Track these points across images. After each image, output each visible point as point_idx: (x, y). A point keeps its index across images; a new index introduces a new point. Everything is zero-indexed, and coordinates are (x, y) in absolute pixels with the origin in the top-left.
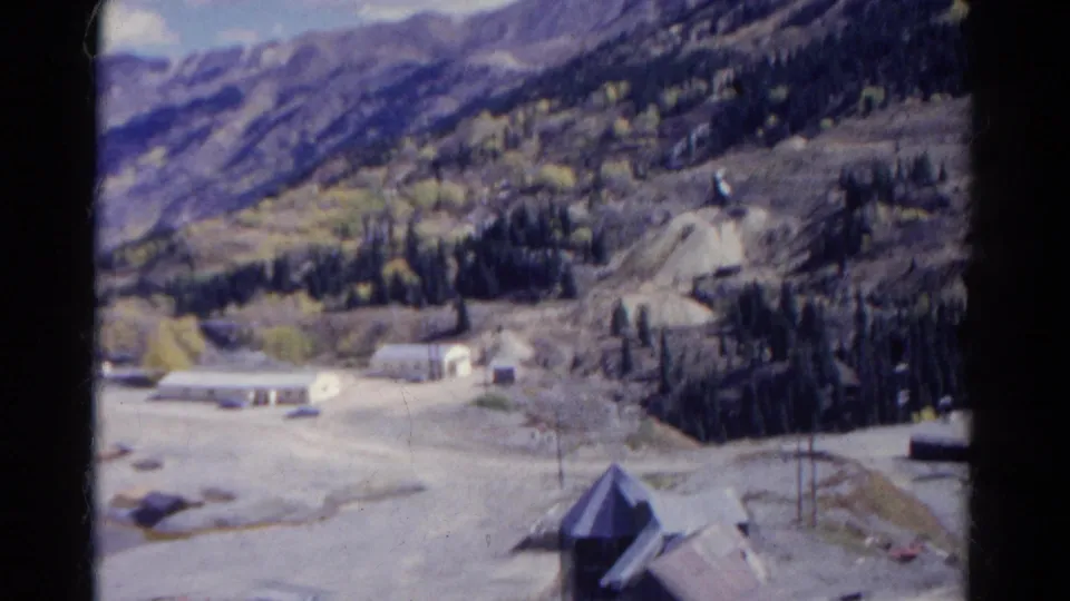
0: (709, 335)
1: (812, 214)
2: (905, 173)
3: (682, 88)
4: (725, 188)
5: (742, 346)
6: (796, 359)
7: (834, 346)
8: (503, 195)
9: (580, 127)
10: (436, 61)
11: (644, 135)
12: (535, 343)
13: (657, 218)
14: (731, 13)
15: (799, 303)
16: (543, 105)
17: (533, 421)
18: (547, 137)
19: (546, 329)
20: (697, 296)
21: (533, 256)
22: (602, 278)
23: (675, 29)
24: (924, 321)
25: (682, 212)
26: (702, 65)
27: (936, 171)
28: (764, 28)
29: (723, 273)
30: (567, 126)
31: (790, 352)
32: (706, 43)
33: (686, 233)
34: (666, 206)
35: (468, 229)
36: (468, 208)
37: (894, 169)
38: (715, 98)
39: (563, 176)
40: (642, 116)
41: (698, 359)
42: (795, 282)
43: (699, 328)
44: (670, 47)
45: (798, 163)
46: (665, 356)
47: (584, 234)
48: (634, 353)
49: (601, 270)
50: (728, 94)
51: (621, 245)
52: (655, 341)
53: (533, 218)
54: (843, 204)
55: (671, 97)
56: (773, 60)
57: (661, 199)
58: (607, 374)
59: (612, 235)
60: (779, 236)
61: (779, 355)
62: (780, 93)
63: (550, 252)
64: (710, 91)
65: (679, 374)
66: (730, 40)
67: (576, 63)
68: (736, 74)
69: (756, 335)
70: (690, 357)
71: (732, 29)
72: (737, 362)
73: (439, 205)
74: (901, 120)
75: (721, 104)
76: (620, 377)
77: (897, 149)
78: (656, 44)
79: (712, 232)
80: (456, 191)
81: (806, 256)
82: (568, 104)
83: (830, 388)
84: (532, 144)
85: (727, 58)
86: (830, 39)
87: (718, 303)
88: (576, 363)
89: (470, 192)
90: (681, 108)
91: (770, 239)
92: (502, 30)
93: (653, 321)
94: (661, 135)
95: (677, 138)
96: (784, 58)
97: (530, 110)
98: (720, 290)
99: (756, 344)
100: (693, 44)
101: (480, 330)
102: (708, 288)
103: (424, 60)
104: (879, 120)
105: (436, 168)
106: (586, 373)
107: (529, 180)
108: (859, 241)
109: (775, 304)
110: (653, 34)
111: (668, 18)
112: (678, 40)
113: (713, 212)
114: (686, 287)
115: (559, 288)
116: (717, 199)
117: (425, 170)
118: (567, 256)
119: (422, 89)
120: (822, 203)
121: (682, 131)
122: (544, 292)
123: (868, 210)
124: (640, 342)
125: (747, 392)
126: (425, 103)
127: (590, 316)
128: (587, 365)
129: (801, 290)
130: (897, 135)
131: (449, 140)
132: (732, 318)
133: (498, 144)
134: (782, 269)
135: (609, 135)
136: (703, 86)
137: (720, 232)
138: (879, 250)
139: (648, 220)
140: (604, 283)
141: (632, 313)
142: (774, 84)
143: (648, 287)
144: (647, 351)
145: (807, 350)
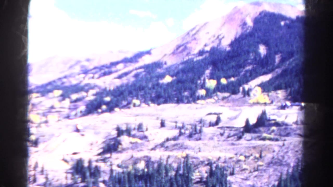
0: (65, 173)
1: (106, 138)
2: (136, 127)
3: (78, 95)
9: (44, 103)
11: (64, 108)
13: (57, 135)
14: (99, 73)
15: (94, 164)
18: (33, 105)
20: (64, 160)
22: (36, 152)
23: (82, 76)
25: (65, 133)
26: (86, 88)
27: (145, 128)
29: (75, 153)
30: (40, 102)
31: (86, 180)
32: (90, 81)
33: (65, 140)
34: (61, 131)
37: (133, 126)
40: (64, 102)
42: (95, 158)
43: (61, 170)
44: (79, 81)
45: (105, 121)
47: (34, 137)
48: (38, 176)
49: (36, 149)
51: (44, 142)
52: (45, 173)
54: (116, 136)
55: (74, 97)
56: (108, 89)
59: (42, 138)
60: (94, 143)
62: (108, 99)
64: (87, 96)
68: (96, 92)
70: (56, 179)
71: (99, 78)
75: (89, 100)
77: (136, 120)
78: (74, 80)
81: (101, 151)
85: (94, 86)
86: (127, 84)
87: (70, 163)
90: (77, 100)
91: (91, 144)
94: (69, 108)
95: (73, 109)
96: (112, 89)
97: (31, 96)
98: (72, 159)
99: (77, 176)
102: (68, 158)
109: (86, 165)
110: (74, 77)
111: (81, 72)
112: (82, 79)
114: (61, 157)
116: (77, 130)
120: (109, 134)
121: (76, 108)
123: (122, 137)
124: (41, 173)
129: (97, 161)
132: (73, 168)
135: (52, 107)
136: (85, 94)
138: (124, 150)
139: (53, 135)
142: (106, 96)
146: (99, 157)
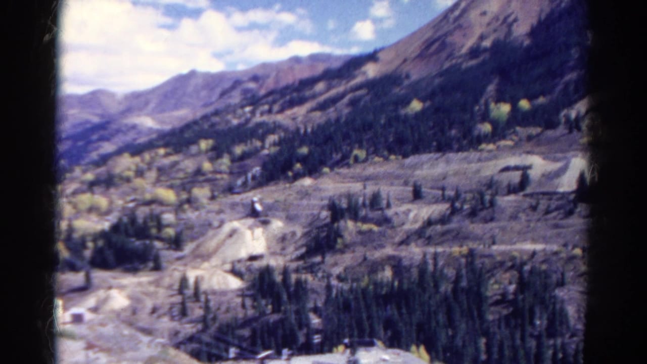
0: (238, 296)
1: (310, 224)
2: (367, 202)
3: (246, 145)
4: (258, 207)
5: (255, 304)
6: (285, 312)
7: (310, 305)
8: (131, 205)
9: (182, 165)
10: (104, 120)
11: (220, 172)
12: (130, 297)
13: (216, 224)
14: (281, 101)
15: (293, 277)
16: (162, 151)
17: (90, 346)
18: (161, 170)
19: (139, 289)
20: (235, 272)
21: (137, 243)
22: (179, 259)
23: (248, 109)
24: (364, 291)
25: (231, 221)
26: (260, 131)
27: (384, 203)
28: (300, 111)
29: (253, 258)
30: (175, 164)
31: (283, 308)
32: (265, 118)
33: (233, 233)
34: (222, 216)
35: (105, 225)
36: (108, 212)
37: (361, 200)
38: (266, 152)
39: (169, 196)
40: (220, 161)
41: (227, 311)
42: (294, 265)
43: (232, 291)
44: (243, 120)
45: (305, 194)
46: (207, 308)
47: (170, 232)
48: (189, 305)
49: (179, 254)
50: (274, 150)
51: (193, 239)
52: (203, 298)
53: (140, 221)
54: (328, 220)
55: (238, 150)
56: (302, 131)
57: (220, 212)
58: (172, 318)
59: (187, 233)
60: (289, 237)
61: (276, 310)
62: (304, 150)
63: (148, 242)
64: (263, 147)
65: (214, 319)
66: (279, 118)
67: (188, 126)
68: (280, 138)
69: (264, 297)
70: (223, 308)
71: (281, 111)
72: (250, 312)
73: (92, 209)
74: (370, 170)
75: (268, 155)
76: (180, 320)
77: (365, 188)
78: (235, 117)
79: (248, 233)
80: (102, 201)
81: (303, 250)
82: (177, 151)
83: (305, 331)
84: (152, 175)
85: (275, 128)
86: (338, 120)
87: (246, 277)
88: (154, 310)
89: (111, 202)
90: (244, 157)
91: (283, 239)
92: (147, 103)
93: (204, 286)
94: (231, 173)
95: (239, 174)
96: (309, 130)
97: (153, 154)
98: (249, 269)
99: (263, 302)
100: (258, 119)
101: (98, 288)
102: (241, 267)
103: (96, 120)
104: (357, 170)
105: (91, 186)
106: (159, 317)
107: (148, 196)
108: (335, 241)
109: (278, 278)
110: (234, 112)
111: (245, 102)
112: (249, 115)
113: (250, 221)
114: (228, 267)
115: (151, 264)
116: (254, 213)
117: (85, 187)
118: (158, 244)
119: (95, 137)
120: (317, 218)
121: (243, 172)
122: (142, 266)
123: (342, 223)
124: (194, 299)
125: (254, 332)
126: (95, 145)
127: (167, 281)
128: (161, 311)
129: (297, 271)
130: (366, 179)
131: (102, 170)
132: (252, 286)
133: (131, 174)
134: (288, 258)
135: (199, 172)
136: (258, 144)
137: (253, 233)
138: (346, 247)
139: (210, 225)
140: (179, 262)
141: (191, 281)
142: (301, 146)
143: (206, 265)
144: (198, 304)
145: (292, 308)
146: (301, 263)
